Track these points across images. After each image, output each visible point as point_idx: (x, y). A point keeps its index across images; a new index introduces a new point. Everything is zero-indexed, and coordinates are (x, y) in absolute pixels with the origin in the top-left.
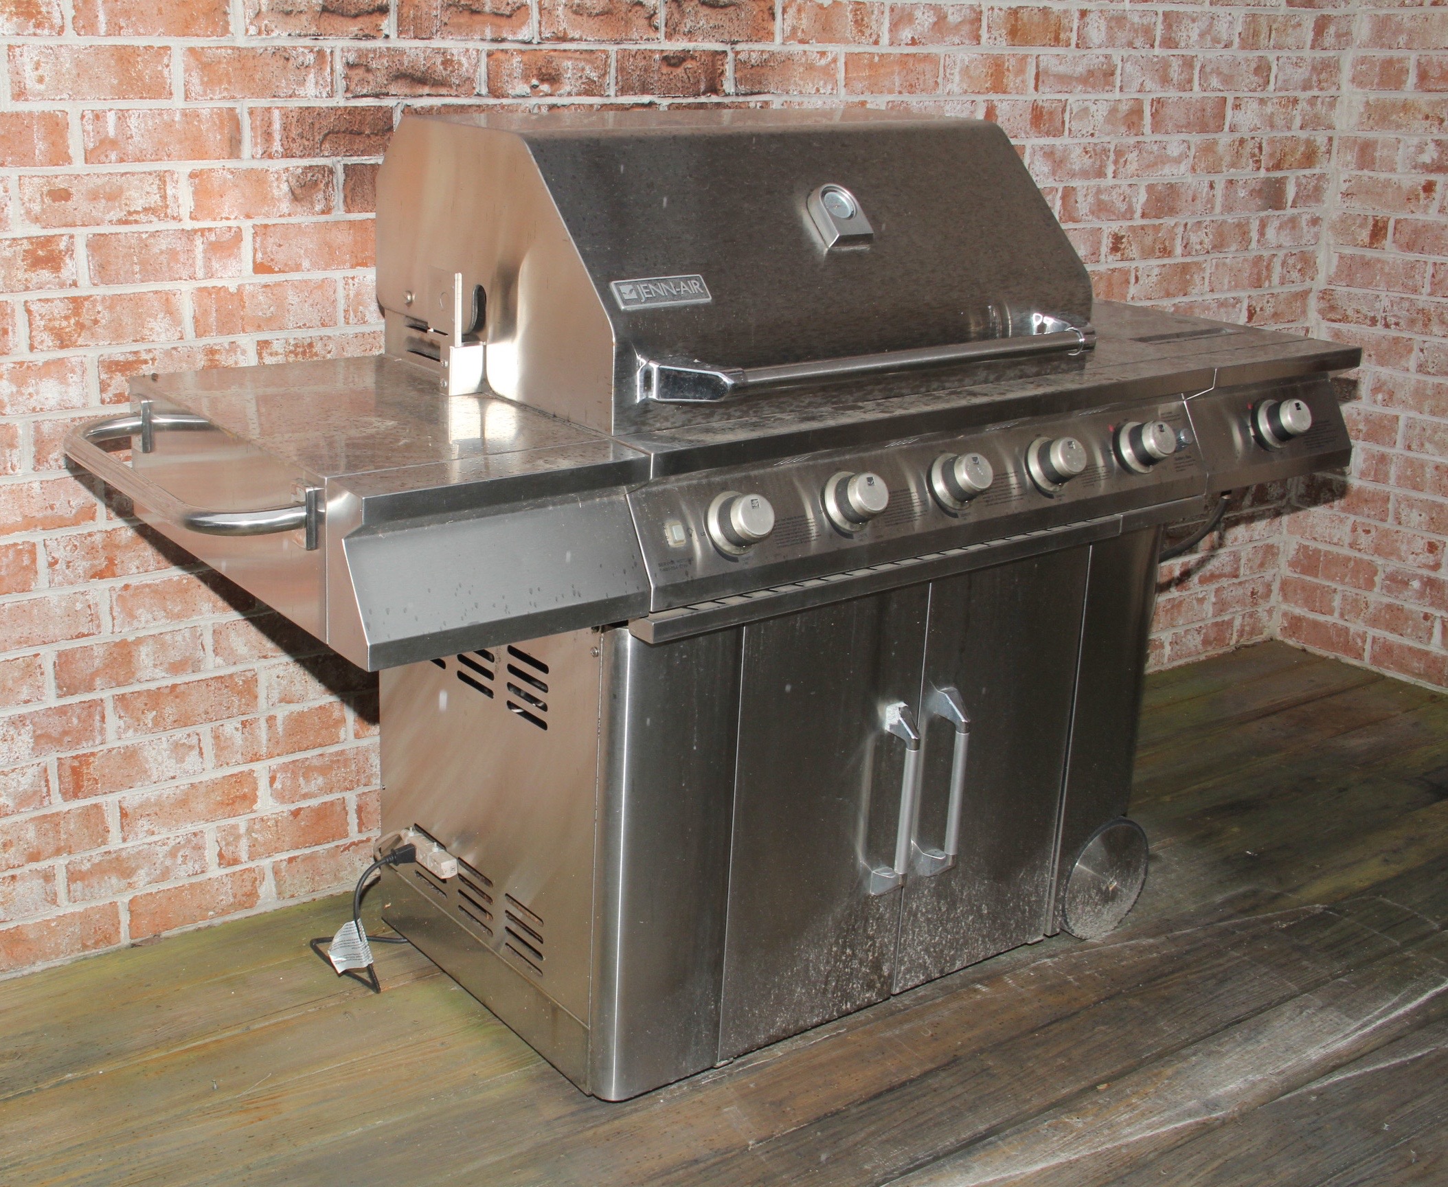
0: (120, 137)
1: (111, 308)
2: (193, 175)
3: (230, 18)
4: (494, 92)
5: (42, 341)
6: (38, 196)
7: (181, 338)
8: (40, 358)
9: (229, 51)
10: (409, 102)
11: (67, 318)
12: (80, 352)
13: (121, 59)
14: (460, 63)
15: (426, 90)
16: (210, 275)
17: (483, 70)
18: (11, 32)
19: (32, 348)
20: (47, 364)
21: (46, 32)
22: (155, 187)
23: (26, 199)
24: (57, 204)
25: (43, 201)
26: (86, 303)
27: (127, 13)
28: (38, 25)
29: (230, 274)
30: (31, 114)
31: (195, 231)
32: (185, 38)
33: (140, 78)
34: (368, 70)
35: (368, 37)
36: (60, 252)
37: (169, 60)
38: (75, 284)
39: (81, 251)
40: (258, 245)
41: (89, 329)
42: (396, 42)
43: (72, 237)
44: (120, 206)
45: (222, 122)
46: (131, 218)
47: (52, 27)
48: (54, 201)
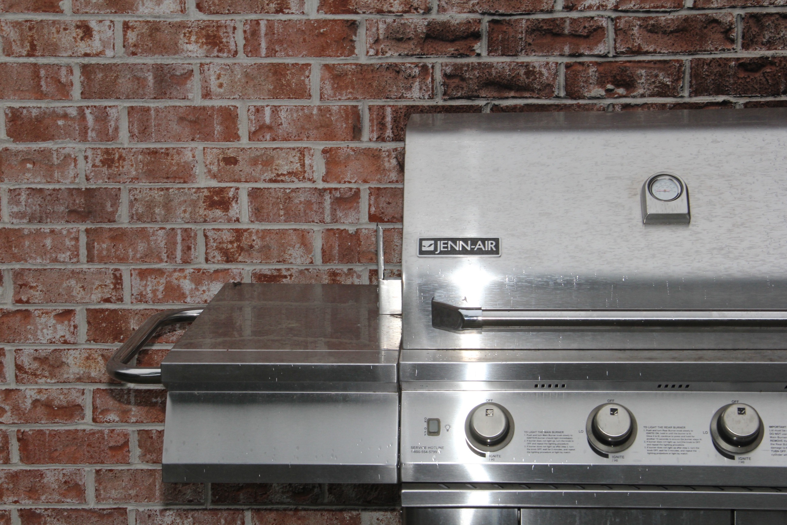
0: (273, 125)
1: (263, 238)
2: (324, 151)
3: (357, 45)
4: (570, 95)
5: (214, 257)
6: (216, 161)
7: (312, 263)
8: (212, 267)
9: (354, 67)
10: (496, 102)
11: (231, 242)
12: (241, 266)
13: (275, 73)
14: (541, 74)
15: (512, 94)
16: (335, 220)
17: (561, 79)
18: (202, 55)
19: (207, 260)
20: (216, 271)
21: (225, 55)
22: (297, 158)
23: (208, 163)
24: (228, 167)
25: (219, 165)
26: (245, 233)
27: (280, 42)
28: (220, 51)
29: (350, 221)
30: (213, 107)
31: (325, 190)
32: (322, 58)
33: (289, 85)
34: (463, 79)
35: (462, 56)
36: (229, 198)
37: (310, 73)
38: (238, 220)
39: (244, 198)
40: (372, 202)
41: (247, 251)
42: (486, 59)
43: (237, 189)
44: (271, 170)
45: (347, 115)
46: (279, 179)
47: (229, 51)
48: (226, 164)
